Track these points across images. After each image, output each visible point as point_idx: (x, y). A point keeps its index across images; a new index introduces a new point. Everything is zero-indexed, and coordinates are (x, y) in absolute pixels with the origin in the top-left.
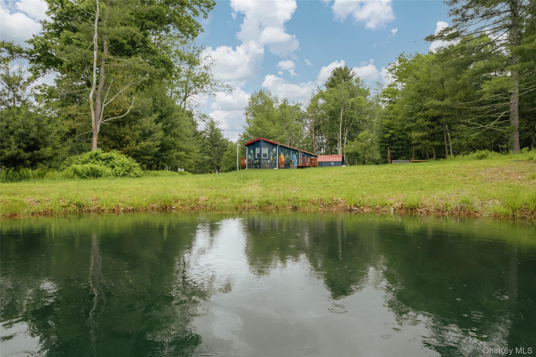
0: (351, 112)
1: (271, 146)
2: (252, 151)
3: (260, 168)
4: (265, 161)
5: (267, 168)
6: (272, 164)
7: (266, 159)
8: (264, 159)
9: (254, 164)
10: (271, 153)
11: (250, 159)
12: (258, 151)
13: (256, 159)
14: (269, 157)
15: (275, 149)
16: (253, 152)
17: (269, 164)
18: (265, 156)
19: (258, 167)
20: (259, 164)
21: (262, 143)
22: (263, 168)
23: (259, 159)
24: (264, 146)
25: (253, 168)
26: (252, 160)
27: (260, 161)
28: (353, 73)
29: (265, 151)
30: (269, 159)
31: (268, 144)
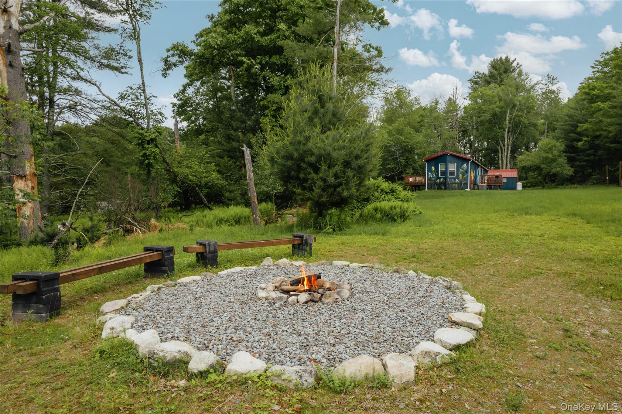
0: (519, 113)
1: (460, 162)
2: (433, 168)
3: (445, 189)
4: (453, 180)
5: (455, 189)
6: (461, 184)
7: (453, 178)
8: (450, 178)
9: (437, 184)
10: (461, 170)
11: (431, 178)
12: (441, 168)
13: (440, 178)
14: (458, 175)
15: (465, 165)
16: (435, 169)
17: (458, 184)
18: (452, 173)
19: (443, 188)
20: (445, 184)
21: (448, 158)
22: (449, 189)
23: (445, 178)
24: (451, 162)
25: (434, 189)
26: (434, 179)
27: (446, 180)
28: (518, 64)
29: (452, 167)
30: (457, 177)
31: (455, 159)
